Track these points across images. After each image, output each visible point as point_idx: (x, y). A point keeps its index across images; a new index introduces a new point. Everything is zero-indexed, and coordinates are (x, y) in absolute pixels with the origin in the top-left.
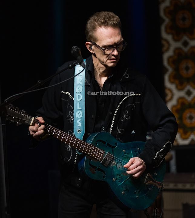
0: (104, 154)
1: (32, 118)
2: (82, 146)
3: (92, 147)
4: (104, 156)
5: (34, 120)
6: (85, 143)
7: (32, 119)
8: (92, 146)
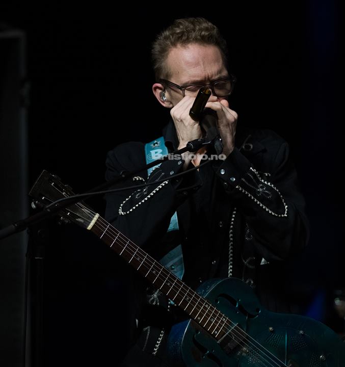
0: (228, 327)
1: (95, 215)
2: (186, 298)
3: (207, 306)
4: (226, 331)
5: (97, 220)
6: (193, 293)
7: (94, 217)
8: (206, 303)
